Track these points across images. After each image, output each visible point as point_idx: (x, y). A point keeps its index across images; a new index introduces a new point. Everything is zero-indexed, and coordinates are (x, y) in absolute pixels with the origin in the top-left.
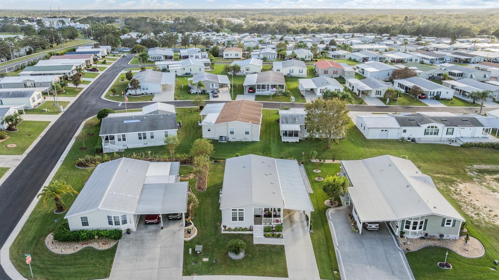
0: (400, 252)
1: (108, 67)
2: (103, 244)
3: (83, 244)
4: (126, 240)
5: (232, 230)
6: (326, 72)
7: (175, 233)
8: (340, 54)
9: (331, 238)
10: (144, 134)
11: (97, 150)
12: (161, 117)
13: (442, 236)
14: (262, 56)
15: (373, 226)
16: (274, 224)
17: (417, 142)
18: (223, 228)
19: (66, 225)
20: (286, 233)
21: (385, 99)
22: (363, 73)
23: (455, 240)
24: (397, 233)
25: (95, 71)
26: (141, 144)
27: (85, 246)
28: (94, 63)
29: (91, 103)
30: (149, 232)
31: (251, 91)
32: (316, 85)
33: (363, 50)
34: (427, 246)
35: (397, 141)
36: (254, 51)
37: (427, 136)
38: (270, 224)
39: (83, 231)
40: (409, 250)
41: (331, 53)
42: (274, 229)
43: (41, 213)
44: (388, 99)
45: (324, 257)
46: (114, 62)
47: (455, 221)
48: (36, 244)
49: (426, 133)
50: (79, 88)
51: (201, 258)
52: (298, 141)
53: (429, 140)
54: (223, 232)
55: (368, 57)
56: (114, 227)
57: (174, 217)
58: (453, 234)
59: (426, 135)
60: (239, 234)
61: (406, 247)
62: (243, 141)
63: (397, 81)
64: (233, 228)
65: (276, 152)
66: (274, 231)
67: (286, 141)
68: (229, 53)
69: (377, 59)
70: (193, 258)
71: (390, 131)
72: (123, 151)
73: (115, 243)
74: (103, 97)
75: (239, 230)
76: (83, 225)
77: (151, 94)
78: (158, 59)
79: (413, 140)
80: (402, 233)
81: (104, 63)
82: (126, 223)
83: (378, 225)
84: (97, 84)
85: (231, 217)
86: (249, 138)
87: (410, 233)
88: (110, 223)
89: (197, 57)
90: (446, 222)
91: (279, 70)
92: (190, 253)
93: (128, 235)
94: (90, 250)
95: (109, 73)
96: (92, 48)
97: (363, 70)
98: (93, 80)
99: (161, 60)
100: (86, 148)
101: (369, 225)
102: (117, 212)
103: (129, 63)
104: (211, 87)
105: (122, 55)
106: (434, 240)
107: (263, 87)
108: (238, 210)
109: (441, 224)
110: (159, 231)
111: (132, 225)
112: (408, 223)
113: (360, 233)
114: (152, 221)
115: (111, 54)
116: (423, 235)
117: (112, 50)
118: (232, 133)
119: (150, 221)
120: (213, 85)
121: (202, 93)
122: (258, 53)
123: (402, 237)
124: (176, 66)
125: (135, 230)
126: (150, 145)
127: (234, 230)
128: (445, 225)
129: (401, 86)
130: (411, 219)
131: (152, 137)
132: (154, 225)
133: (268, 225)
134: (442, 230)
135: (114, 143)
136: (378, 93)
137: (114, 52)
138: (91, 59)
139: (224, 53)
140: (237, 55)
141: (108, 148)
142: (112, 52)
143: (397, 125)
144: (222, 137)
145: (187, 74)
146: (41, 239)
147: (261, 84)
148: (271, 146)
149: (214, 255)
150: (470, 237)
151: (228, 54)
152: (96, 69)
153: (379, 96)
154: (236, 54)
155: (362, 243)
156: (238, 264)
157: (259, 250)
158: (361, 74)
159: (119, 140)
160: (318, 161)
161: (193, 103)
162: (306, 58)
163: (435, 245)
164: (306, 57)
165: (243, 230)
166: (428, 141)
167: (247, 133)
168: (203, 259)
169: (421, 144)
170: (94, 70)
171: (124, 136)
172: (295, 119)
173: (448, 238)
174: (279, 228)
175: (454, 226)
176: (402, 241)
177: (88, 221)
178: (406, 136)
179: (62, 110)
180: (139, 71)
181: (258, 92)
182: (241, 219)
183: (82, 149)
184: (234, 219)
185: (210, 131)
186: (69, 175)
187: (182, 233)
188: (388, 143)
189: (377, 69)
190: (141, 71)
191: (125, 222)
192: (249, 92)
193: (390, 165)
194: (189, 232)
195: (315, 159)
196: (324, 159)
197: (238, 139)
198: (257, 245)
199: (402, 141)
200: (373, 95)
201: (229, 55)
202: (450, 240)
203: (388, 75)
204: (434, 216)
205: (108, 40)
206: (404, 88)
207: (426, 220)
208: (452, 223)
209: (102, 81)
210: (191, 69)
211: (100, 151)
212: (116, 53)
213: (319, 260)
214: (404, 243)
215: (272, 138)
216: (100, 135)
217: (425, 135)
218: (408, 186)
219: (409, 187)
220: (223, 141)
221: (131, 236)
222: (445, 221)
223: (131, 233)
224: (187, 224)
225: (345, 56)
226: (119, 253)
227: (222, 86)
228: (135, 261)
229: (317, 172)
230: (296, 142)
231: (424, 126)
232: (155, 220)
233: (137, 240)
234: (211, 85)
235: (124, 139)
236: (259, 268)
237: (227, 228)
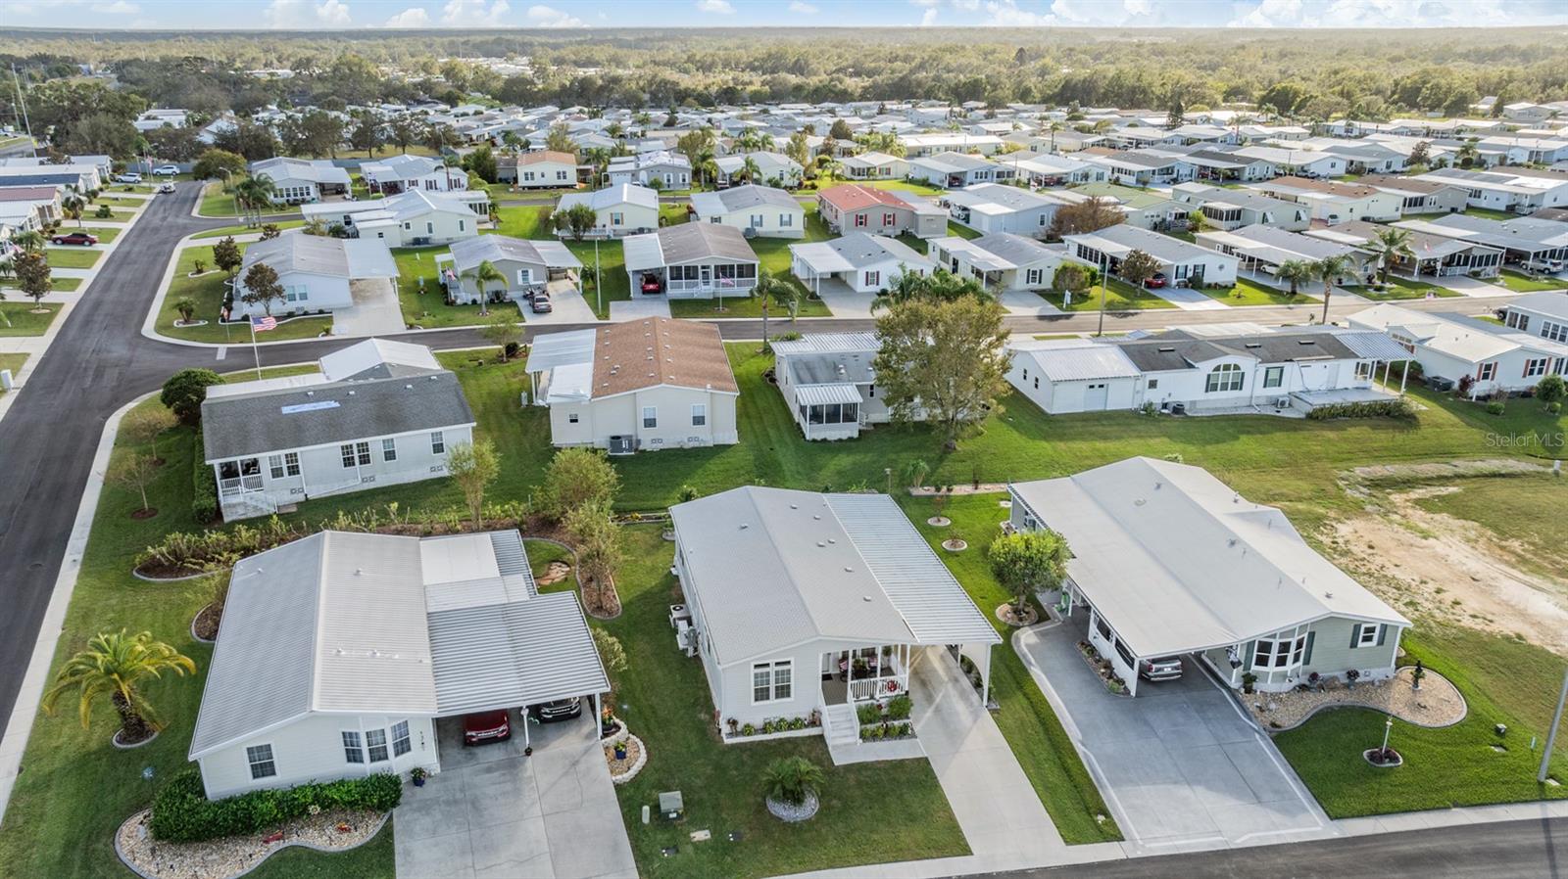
0: (1257, 736)
1: (126, 227)
2: (342, 830)
3: (267, 842)
4: (415, 805)
5: (756, 732)
6: (861, 221)
7: (575, 764)
8: (876, 164)
9: (1057, 719)
10: (363, 447)
11: (201, 512)
12: (409, 386)
13: (1352, 675)
14: (643, 176)
15: (1168, 669)
16: (883, 697)
17: (1189, 414)
18: (725, 729)
19: (193, 782)
20: (920, 719)
21: (1055, 295)
22: (967, 219)
23: (1386, 683)
24: (1234, 680)
25: (82, 243)
26: (354, 481)
27: (275, 846)
28: (67, 216)
29: (115, 354)
30: (489, 770)
31: (651, 287)
32: (850, 260)
33: (934, 149)
34: (1321, 710)
35: (1133, 414)
36: (613, 160)
37: (1212, 395)
38: (872, 697)
39: (260, 795)
40: (1279, 727)
41: (844, 164)
42: (884, 711)
43: (62, 753)
44: (1068, 294)
45: (1055, 777)
46: (139, 212)
47: (1384, 627)
48: (87, 865)
49: (1211, 387)
50: (45, 306)
51: (685, 832)
52: (856, 435)
53: (1219, 405)
54: (728, 741)
55: (963, 170)
56: (368, 768)
57: (561, 710)
58: (1379, 667)
59: (1210, 393)
60: (781, 741)
61: (1267, 718)
62: (686, 447)
63: (1073, 240)
64: (758, 723)
65: (798, 472)
66: (886, 718)
67: (819, 436)
68: (536, 169)
69: (989, 177)
70: (662, 837)
71: (1113, 386)
72: (294, 509)
73: (381, 823)
74: (148, 329)
75: (778, 728)
76: (255, 776)
77: (321, 312)
78: (299, 197)
79: (1178, 409)
80: (1249, 680)
81: (104, 214)
82: (409, 749)
83: (1179, 663)
84: (107, 287)
85: (753, 688)
86: (706, 437)
87: (1272, 679)
88: (353, 756)
89: (431, 185)
90: (1362, 634)
91: (717, 220)
92: (646, 819)
93: (418, 789)
94: (299, 859)
95: (136, 249)
96: (42, 163)
97: (965, 209)
98: (88, 276)
99: (308, 198)
100: (153, 512)
101: (1154, 666)
102: (375, 713)
103: (195, 213)
104: (520, 281)
105: (158, 187)
106: (1334, 689)
107: (690, 273)
108: (772, 665)
109: (1349, 642)
110: (522, 763)
111: (425, 754)
112: (1265, 647)
113: (1133, 693)
114: (492, 733)
115: (113, 184)
116: (1304, 680)
117: (116, 169)
118: (650, 423)
119: (483, 734)
120: (525, 273)
121: (492, 301)
122: (631, 167)
123: (1249, 690)
124: (376, 215)
125: (439, 770)
126: (382, 481)
127: (764, 730)
128: (1361, 644)
129: (1083, 252)
130: (1274, 636)
131: (390, 455)
132: (496, 746)
133: (865, 701)
134: (1353, 661)
135: (259, 484)
136: (1034, 275)
137: (123, 178)
138: (56, 202)
139: (521, 172)
140: (561, 175)
141: (239, 504)
142: (118, 177)
143: (1126, 367)
144: (619, 438)
145: (417, 241)
146: (100, 846)
147: (683, 263)
148: (780, 457)
149: (724, 816)
150: (1425, 671)
151: (532, 174)
152: (84, 236)
153: (1035, 285)
154: (558, 173)
155: (1146, 723)
156: (807, 836)
157: (859, 784)
158: (963, 223)
159: (277, 473)
160: (929, 491)
161: (486, 336)
162: (782, 179)
163: (1340, 704)
164: (782, 175)
165: (792, 726)
166: (1216, 409)
167: (699, 420)
168: (692, 835)
169: (1201, 420)
170: (79, 239)
171: (292, 458)
172: (836, 368)
173: (1368, 679)
174: (901, 707)
175: (1381, 642)
176: (1252, 703)
177: (275, 759)
178: (1156, 397)
179: (12, 384)
180: (256, 236)
181: (677, 290)
182: (783, 691)
183: (139, 513)
184: (761, 694)
185: (576, 421)
186: (124, 610)
187: (599, 760)
188: (1111, 422)
189: (1008, 206)
190: (262, 239)
191: (403, 747)
192: (645, 292)
193: (1159, 486)
194: (620, 755)
195: (921, 486)
196: (950, 483)
197: (670, 442)
198: (848, 768)
199: (1146, 417)
200: (1020, 283)
201: (537, 176)
202: (1373, 683)
203: (1042, 223)
204: (1333, 620)
205: (95, 137)
206: (1097, 258)
207: (1312, 635)
208: (1376, 635)
209: (124, 275)
210: (430, 225)
211: (213, 516)
212: (133, 179)
213: (1047, 792)
214: (1261, 709)
215: (772, 433)
216: (208, 463)
217: (1207, 391)
218: (1233, 543)
219: (1236, 546)
220: (622, 450)
221: (429, 790)
222: (1362, 632)
223: (428, 781)
224: (609, 729)
225: (888, 171)
226: (407, 853)
227: (553, 274)
228: (471, 871)
229: (940, 524)
230: (851, 439)
231: (1206, 367)
232: (501, 729)
233: (456, 802)
234: (519, 272)
235: (294, 470)
236: (875, 837)
237: (740, 727)
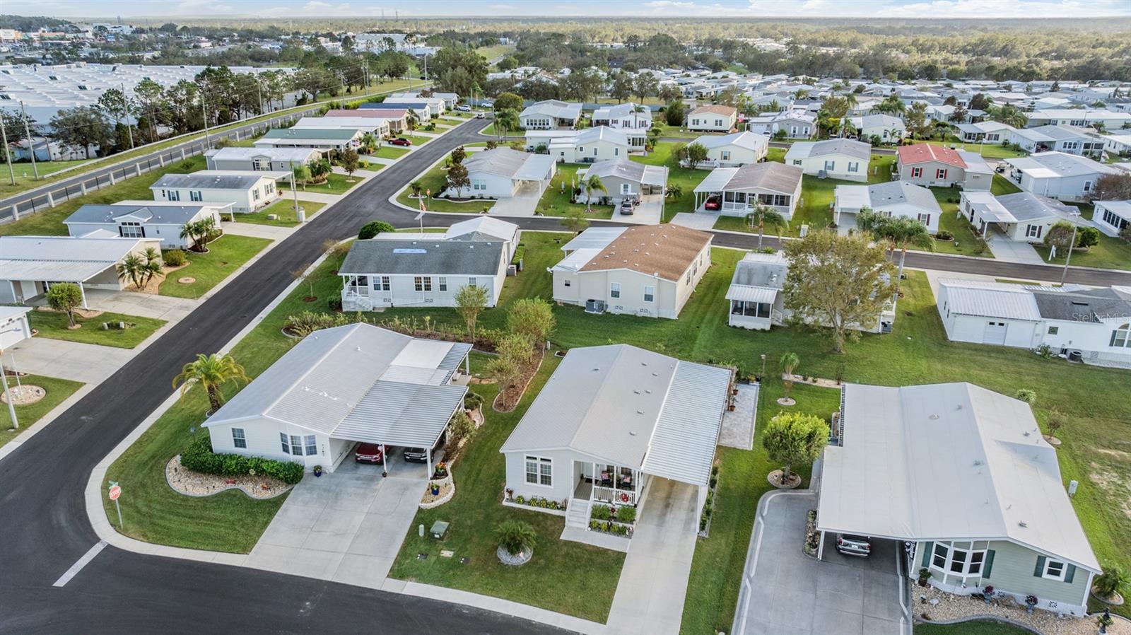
0: (902, 619)
1: (435, 136)
2: (264, 488)
3: (228, 483)
4: (308, 486)
5: (524, 502)
6: (917, 173)
7: (406, 489)
8: (985, 131)
9: (744, 558)
10: (428, 280)
11: (331, 303)
12: (472, 247)
13: (1032, 600)
14: (776, 128)
15: (855, 546)
16: (618, 504)
17: (1086, 362)
18: (507, 495)
19: (207, 442)
20: (642, 529)
21: (1045, 248)
22: (1019, 180)
23: (1071, 618)
24: (913, 574)
25: (403, 145)
26: (419, 300)
27: (230, 486)
28: (409, 129)
29: (367, 209)
30: (358, 479)
31: (711, 205)
32: (872, 200)
34: (984, 619)
35: (1030, 354)
36: (763, 114)
37: (1117, 350)
38: (610, 502)
39: (231, 456)
40: (927, 618)
41: (965, 127)
42: (615, 514)
43: (183, 412)
44: (1054, 248)
45: (709, 595)
46: (452, 128)
47: (1072, 568)
48: (151, 469)
49: (1115, 341)
50: (354, 178)
51: (439, 549)
52: (768, 328)
53: (1123, 360)
54: (505, 503)
55: (1054, 140)
56: (291, 457)
57: (415, 455)
58: (1065, 601)
59: (1114, 347)
60: (538, 514)
61: (925, 609)
62: (638, 315)
63: (1101, 206)
64: (528, 497)
65: (705, 347)
66: (615, 518)
67: (738, 324)
68: (701, 117)
69: (1077, 148)
70: (423, 547)
71: (1011, 325)
72: (382, 311)
73: (285, 490)
74: (393, 200)
75: (538, 505)
76: (236, 446)
77: (491, 198)
78: (542, 126)
79: (1075, 356)
80: (925, 576)
81: (429, 129)
82: (316, 453)
83: (867, 544)
84: (394, 172)
85: (525, 473)
86: (652, 310)
87: (944, 578)
88: (285, 449)
89: (626, 124)
90: (1046, 567)
91: (798, 162)
92: (421, 533)
93: (316, 478)
94: (235, 496)
95: (430, 150)
96: (418, 96)
97: (1019, 171)
98: (389, 163)
99: (547, 127)
100: (315, 298)
101: (844, 541)
102: (299, 430)
103: (480, 133)
104: (622, 192)
105: (476, 114)
106: (1009, 606)
107: (741, 198)
108: (539, 459)
109: (1033, 570)
110: (377, 480)
111: (327, 459)
112: (942, 551)
113: (820, 557)
114: (368, 457)
115: (454, 111)
116: (980, 590)
117: (460, 102)
118: (615, 294)
119: (363, 457)
120: (626, 187)
121: (600, 203)
122: (769, 120)
123: (923, 583)
125: (332, 471)
126: (437, 303)
127: (529, 503)
128: (1045, 575)
129: (1109, 217)
130: (949, 543)
131: (443, 288)
132: (373, 467)
133: (604, 503)
134: (1035, 586)
135: (365, 293)
136: (1032, 230)
137: (461, 108)
138: (403, 119)
139: (690, 118)
140: (719, 123)
141: (351, 302)
142: (458, 107)
143: (1032, 311)
144: (593, 301)
145: (586, 160)
146: (163, 461)
147: (735, 190)
148: (700, 335)
149: (468, 547)
151: (698, 121)
152: (405, 140)
153: (1034, 239)
154: (716, 121)
155: (815, 582)
156: (508, 575)
157: (567, 554)
158: (1015, 182)
159: (377, 287)
160: (799, 379)
161: (563, 225)
162: (885, 136)
163: (1007, 620)
164: (885, 133)
165: (547, 505)
166: (1120, 363)
167: (649, 298)
168: (442, 552)
169: (1094, 369)
170: (402, 142)
171: (386, 279)
172: (771, 276)
173: (1052, 609)
174: (628, 515)
175: (1069, 579)
176: (918, 593)
177: (245, 439)
178: (1055, 343)
179: (304, 219)
180: (481, 149)
181: (728, 210)
182: (546, 480)
183: (308, 299)
184: (531, 478)
185: (568, 285)
186: (263, 348)
187: (423, 490)
188: (1002, 356)
189: (1057, 172)
190: (486, 149)
191: (312, 451)
192: (707, 208)
193: (960, 408)
194: (436, 492)
195: (794, 372)
196: (815, 376)
197: (628, 310)
198: (566, 543)
199: (1043, 355)
200: (1019, 234)
201: (701, 122)
202: (1056, 615)
203: (1087, 188)
204: (1008, 544)
205: (453, 81)
206: (1117, 223)
207: (991, 554)
208: (1064, 571)
209: (409, 166)
210: (596, 149)
211: (336, 306)
212: (465, 109)
213: (693, 601)
214: (924, 601)
215: (708, 316)
216: (339, 274)
217: (1111, 344)
218: (977, 464)
219: (979, 467)
220: (594, 310)
221: (322, 479)
222: (1045, 565)
223: (323, 475)
224: (437, 475)
225: (997, 137)
226: (286, 510)
227: (650, 190)
228: (309, 530)
229: (786, 404)
230: (763, 331)
231: (1111, 324)
232: (375, 457)
233: (329, 491)
234: (622, 186)
235: (387, 287)
236: (549, 590)
237: (515, 496)
